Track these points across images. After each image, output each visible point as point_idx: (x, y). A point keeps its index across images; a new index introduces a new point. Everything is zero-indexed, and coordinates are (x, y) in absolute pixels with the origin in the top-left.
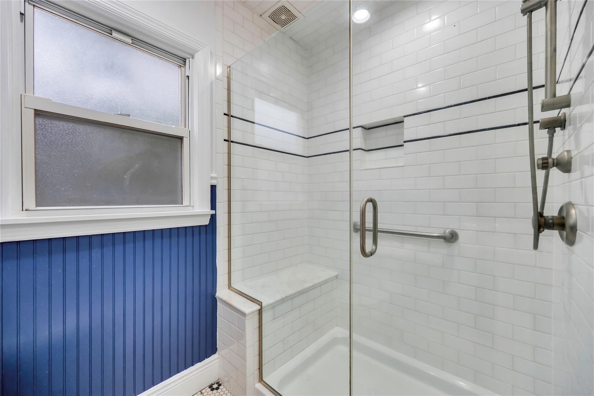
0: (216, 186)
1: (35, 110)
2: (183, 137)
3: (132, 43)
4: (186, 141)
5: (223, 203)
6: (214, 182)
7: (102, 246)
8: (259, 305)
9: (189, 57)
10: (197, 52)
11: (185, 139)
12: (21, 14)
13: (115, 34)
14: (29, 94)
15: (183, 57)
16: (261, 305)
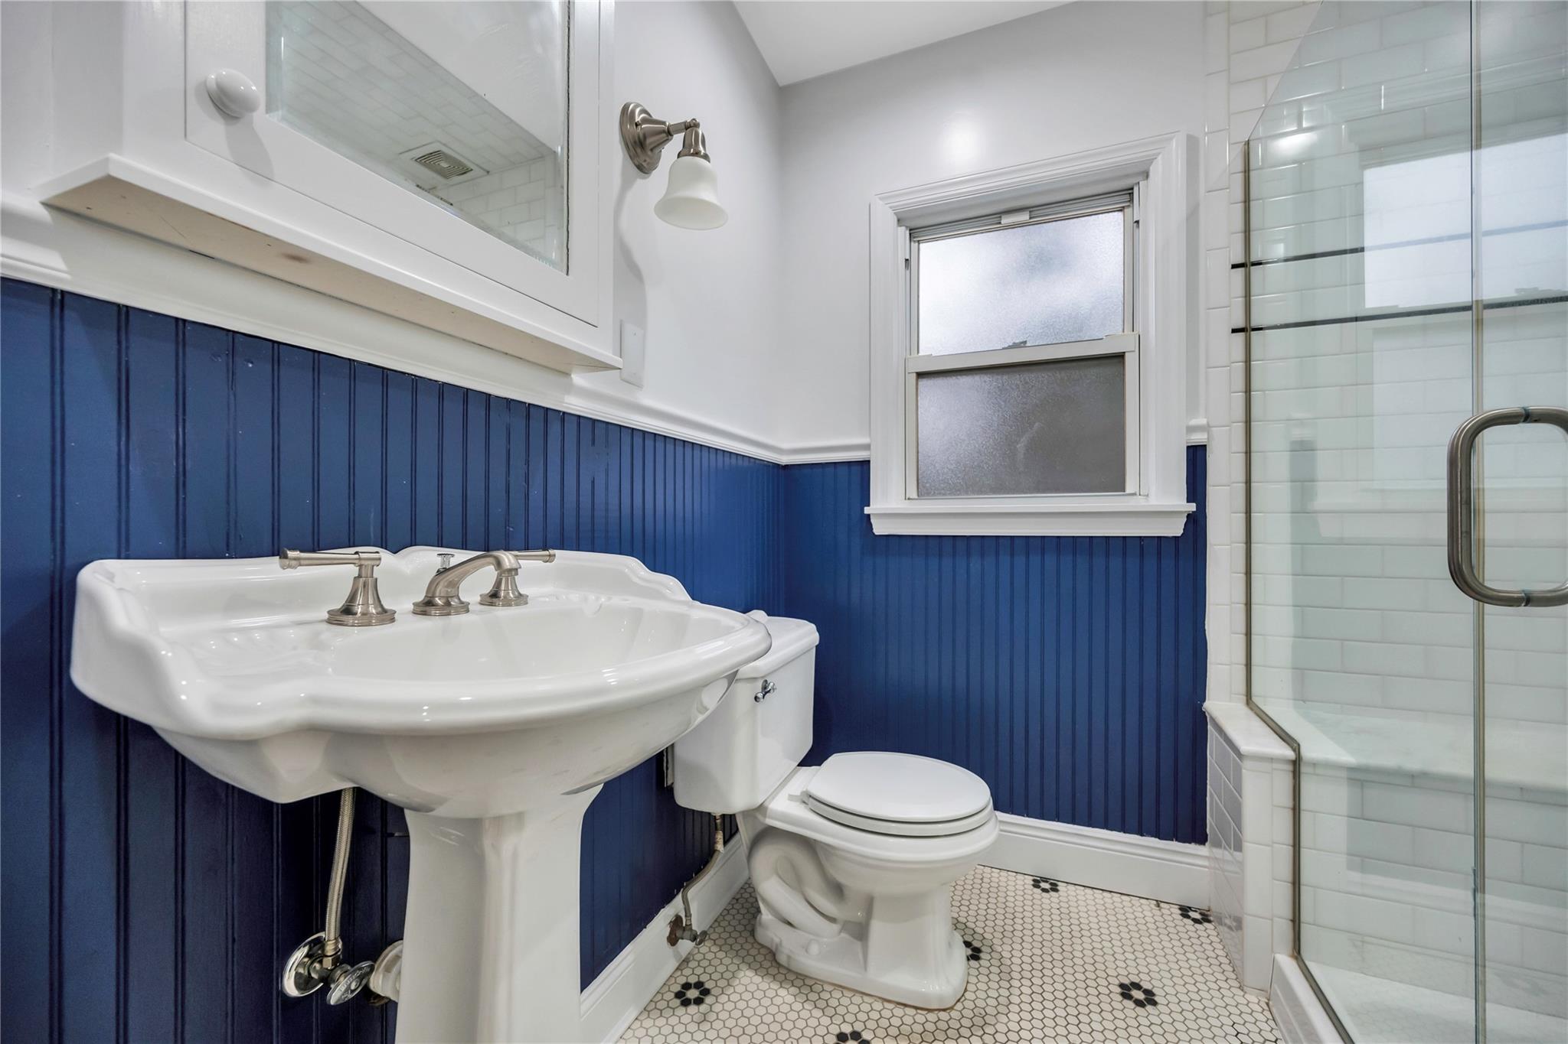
0: (1205, 446)
1: (917, 373)
2: (1124, 353)
3: (1030, 218)
4: (1130, 361)
5: (1229, 486)
6: (1198, 438)
7: (982, 555)
8: (1294, 750)
9: (1137, 181)
10: (1151, 161)
11: (1127, 356)
12: (907, 260)
13: (1006, 220)
14: (914, 354)
15: (1125, 187)
16: (1297, 750)
